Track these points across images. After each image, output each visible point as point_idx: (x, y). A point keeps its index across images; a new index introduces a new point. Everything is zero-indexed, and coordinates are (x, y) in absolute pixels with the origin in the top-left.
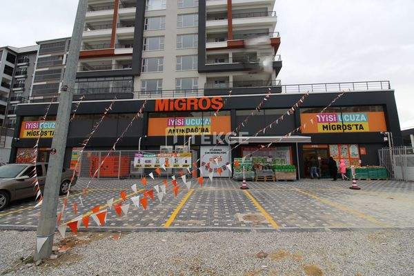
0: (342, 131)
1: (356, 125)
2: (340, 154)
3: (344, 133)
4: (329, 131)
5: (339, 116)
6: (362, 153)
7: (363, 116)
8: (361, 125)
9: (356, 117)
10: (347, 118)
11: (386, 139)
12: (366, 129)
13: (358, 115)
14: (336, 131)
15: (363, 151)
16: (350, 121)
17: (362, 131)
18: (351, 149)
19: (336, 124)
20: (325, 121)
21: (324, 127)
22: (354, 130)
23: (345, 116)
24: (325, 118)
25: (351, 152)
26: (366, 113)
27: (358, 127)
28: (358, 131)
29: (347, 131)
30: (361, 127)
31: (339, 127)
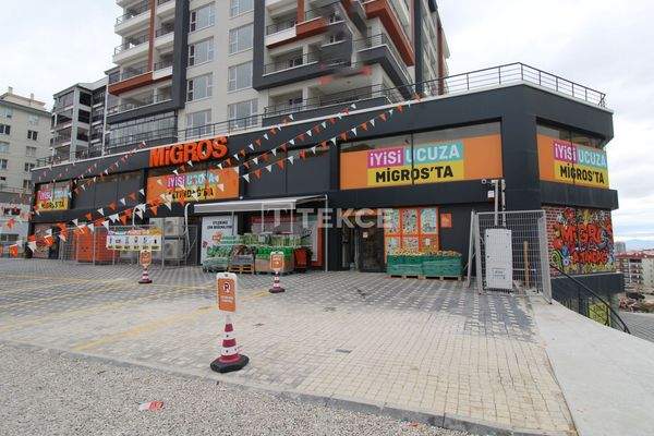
0: (410, 182)
1: (439, 169)
2: (402, 226)
3: (413, 187)
4: (387, 184)
5: (408, 153)
6: (443, 225)
7: (454, 147)
8: (448, 168)
9: (439, 152)
10: (421, 156)
11: (491, 194)
12: (459, 175)
13: (445, 148)
14: (400, 182)
15: (446, 221)
16: (427, 161)
17: (448, 179)
18: (422, 216)
19: (399, 169)
20: (382, 165)
21: (378, 176)
22: (433, 178)
23: (419, 151)
24: (382, 160)
25: (423, 223)
26: (462, 141)
27: (443, 171)
28: (442, 179)
29: (420, 181)
30: (449, 172)
31: (405, 174)
